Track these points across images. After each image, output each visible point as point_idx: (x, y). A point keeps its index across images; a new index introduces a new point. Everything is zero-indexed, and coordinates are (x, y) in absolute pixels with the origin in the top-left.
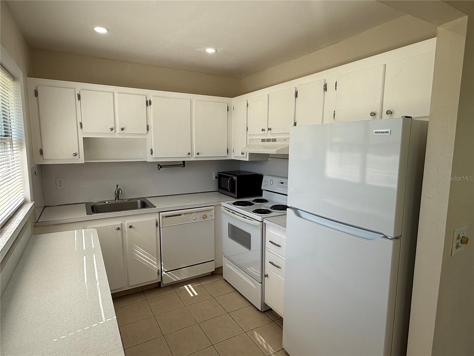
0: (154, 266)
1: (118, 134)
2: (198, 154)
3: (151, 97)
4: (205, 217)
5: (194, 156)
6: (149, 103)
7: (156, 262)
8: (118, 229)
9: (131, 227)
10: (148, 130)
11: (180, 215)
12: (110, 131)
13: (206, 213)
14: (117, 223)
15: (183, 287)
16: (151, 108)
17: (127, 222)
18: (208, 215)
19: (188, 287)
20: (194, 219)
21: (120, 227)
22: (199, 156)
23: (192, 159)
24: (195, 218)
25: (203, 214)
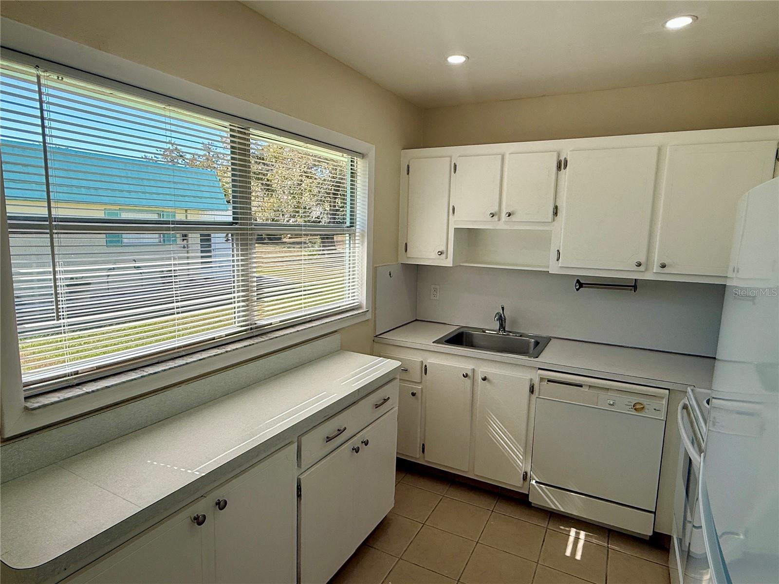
0: (517, 460)
1: (502, 224)
2: (663, 266)
3: (569, 153)
4: (638, 408)
5: (654, 271)
6: (561, 165)
7: (522, 455)
8: (466, 376)
9: (484, 379)
11: (581, 386)
12: (489, 218)
13: (644, 401)
14: (467, 366)
15: (567, 529)
17: (484, 369)
18: (647, 407)
19: (577, 534)
20: (610, 404)
21: (470, 374)
22: (666, 270)
23: (648, 276)
24: (612, 403)
25: (635, 399)
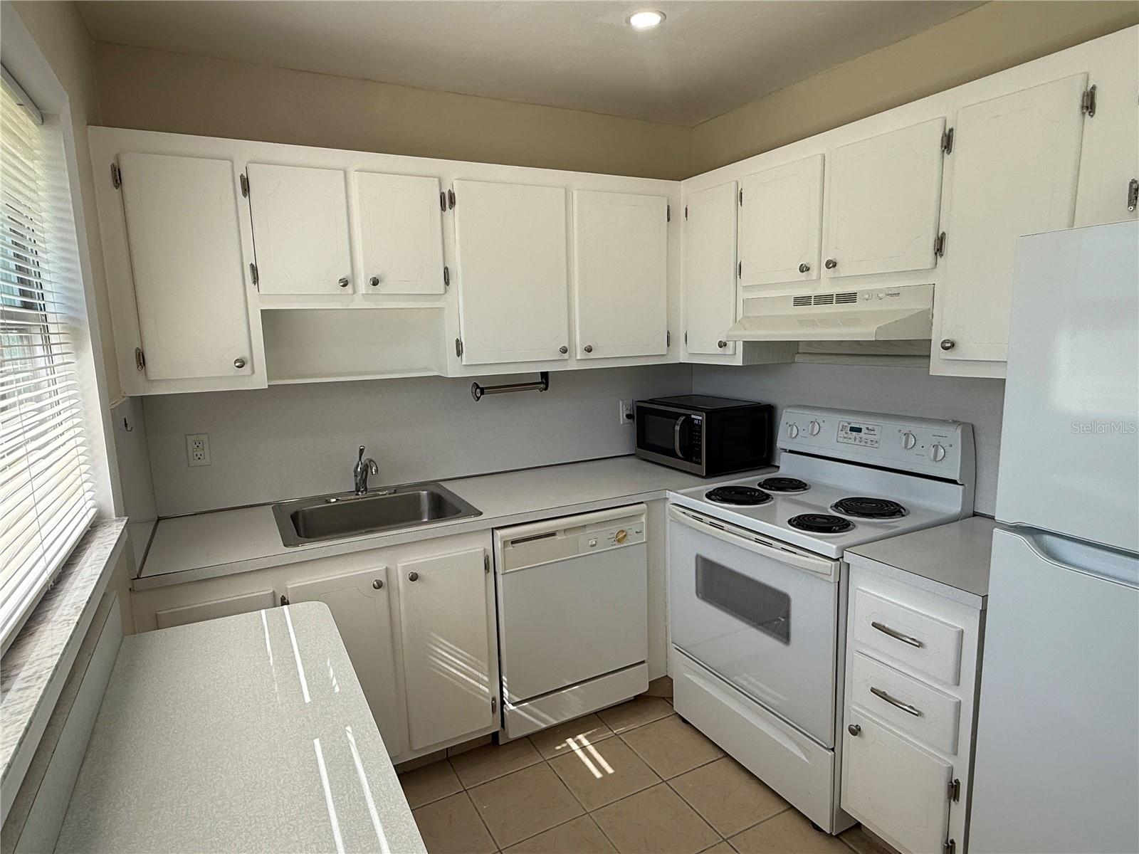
0: (481, 686)
1: (361, 297)
2: (589, 350)
3: (455, 183)
4: (621, 538)
6: (448, 201)
7: (486, 676)
8: (379, 585)
9: (414, 578)
10: (447, 282)
11: (553, 534)
12: (338, 289)
13: (624, 526)
14: (373, 567)
15: (564, 745)
16: (455, 216)
17: (405, 562)
18: (629, 532)
19: (578, 742)
20: (592, 546)
21: (383, 580)
22: (591, 355)
23: (572, 366)
24: (594, 543)
25: (615, 529)
